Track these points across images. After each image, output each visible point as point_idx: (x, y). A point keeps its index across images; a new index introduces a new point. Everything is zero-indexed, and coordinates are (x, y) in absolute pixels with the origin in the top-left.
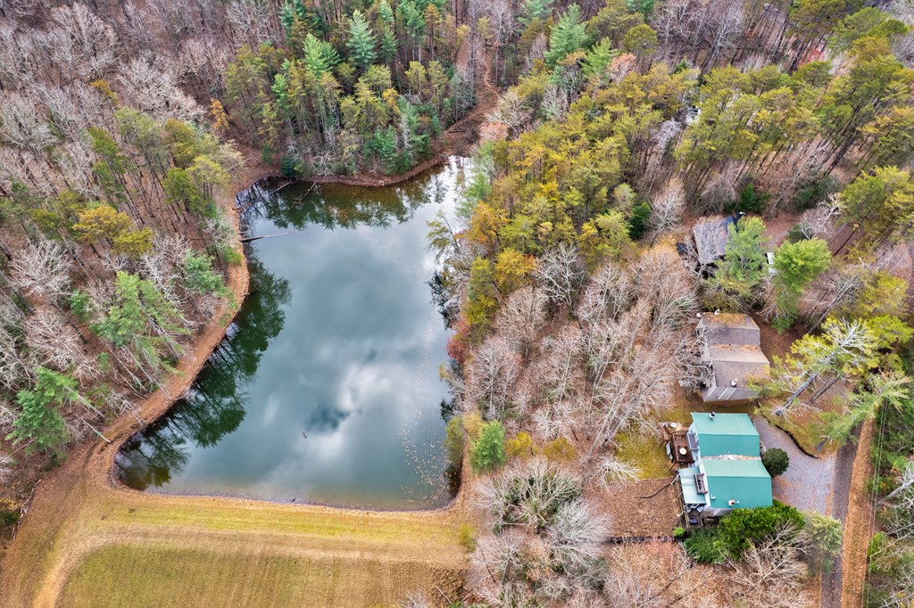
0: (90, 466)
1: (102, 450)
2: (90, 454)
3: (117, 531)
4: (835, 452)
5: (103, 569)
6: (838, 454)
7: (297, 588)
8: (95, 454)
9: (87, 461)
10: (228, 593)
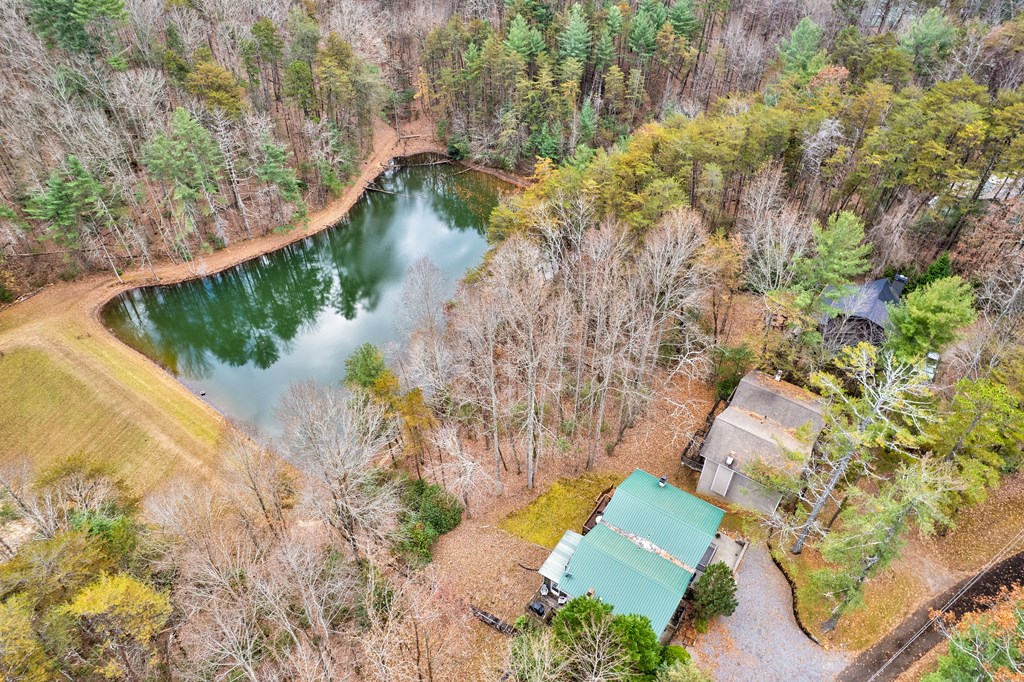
0: (93, 292)
1: (112, 286)
2: (102, 284)
3: (54, 341)
4: (859, 652)
5: (18, 365)
6: (859, 660)
7: (129, 466)
8: (105, 287)
9: (94, 289)
10: (79, 439)
